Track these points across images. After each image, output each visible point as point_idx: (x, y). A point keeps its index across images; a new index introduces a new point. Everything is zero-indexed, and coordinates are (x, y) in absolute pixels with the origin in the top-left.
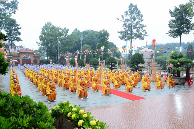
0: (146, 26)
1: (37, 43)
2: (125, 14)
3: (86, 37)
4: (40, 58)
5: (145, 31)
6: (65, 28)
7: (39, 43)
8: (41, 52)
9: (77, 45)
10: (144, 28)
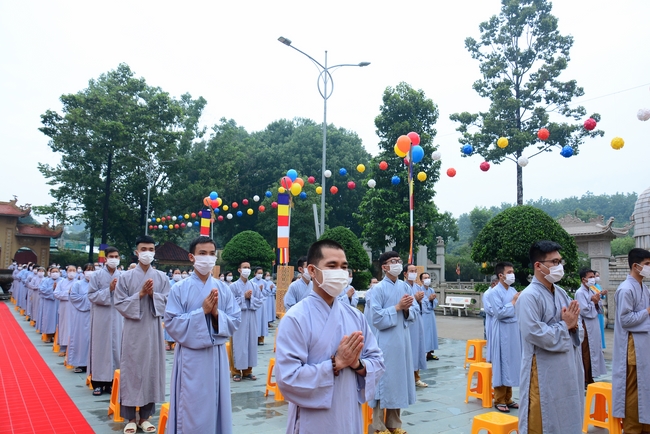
0: (581, 90)
1: (43, 169)
2: (485, 31)
3: (287, 145)
4: (53, 242)
5: (581, 111)
6: (186, 98)
7: (54, 174)
8: (59, 214)
9: (242, 183)
10: (574, 98)
